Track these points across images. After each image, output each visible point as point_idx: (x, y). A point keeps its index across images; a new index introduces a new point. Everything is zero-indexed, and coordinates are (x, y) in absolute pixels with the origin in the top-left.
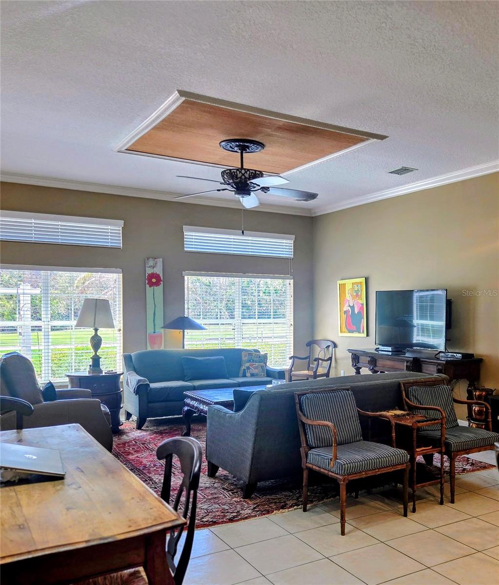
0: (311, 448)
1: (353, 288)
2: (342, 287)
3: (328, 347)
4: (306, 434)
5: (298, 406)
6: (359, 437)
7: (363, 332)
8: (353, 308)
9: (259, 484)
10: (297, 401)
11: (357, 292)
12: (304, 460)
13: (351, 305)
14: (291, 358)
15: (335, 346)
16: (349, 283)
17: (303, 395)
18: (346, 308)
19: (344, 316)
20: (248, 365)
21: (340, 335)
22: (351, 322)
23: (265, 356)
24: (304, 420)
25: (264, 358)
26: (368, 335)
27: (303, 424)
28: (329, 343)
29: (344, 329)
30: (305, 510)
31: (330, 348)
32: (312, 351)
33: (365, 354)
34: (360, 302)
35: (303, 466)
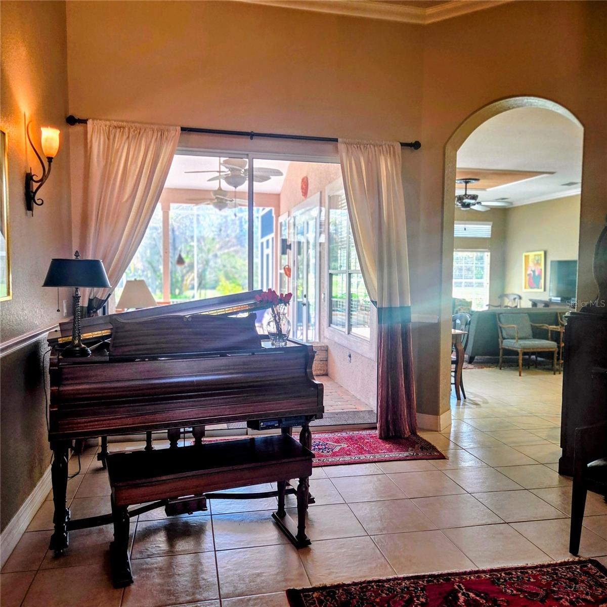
0: (504, 339)
1: (535, 258)
2: (527, 257)
3: (515, 299)
4: (502, 333)
5: (498, 319)
6: (531, 337)
7: (541, 288)
8: (534, 272)
9: (476, 357)
10: (497, 317)
11: (538, 261)
12: (500, 344)
13: (533, 269)
14: (487, 305)
15: (520, 298)
16: (532, 255)
17: (501, 313)
18: (528, 272)
19: (528, 278)
20: (459, 307)
21: (524, 290)
22: (533, 281)
23: (471, 303)
24: (501, 325)
25: (470, 304)
26: (545, 290)
27: (501, 328)
28: (516, 296)
29: (527, 285)
30: (500, 369)
31: (517, 300)
32: (503, 301)
33: (541, 302)
34: (540, 268)
35: (500, 347)
